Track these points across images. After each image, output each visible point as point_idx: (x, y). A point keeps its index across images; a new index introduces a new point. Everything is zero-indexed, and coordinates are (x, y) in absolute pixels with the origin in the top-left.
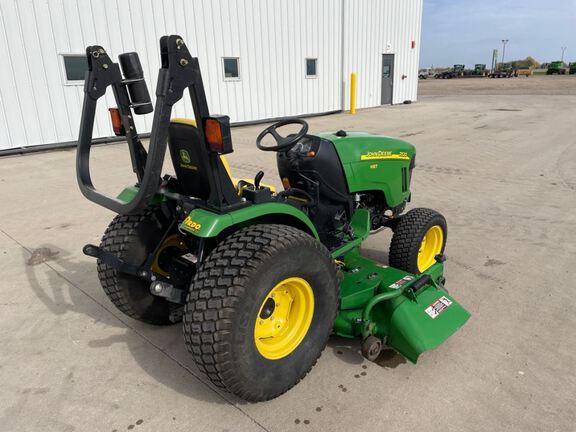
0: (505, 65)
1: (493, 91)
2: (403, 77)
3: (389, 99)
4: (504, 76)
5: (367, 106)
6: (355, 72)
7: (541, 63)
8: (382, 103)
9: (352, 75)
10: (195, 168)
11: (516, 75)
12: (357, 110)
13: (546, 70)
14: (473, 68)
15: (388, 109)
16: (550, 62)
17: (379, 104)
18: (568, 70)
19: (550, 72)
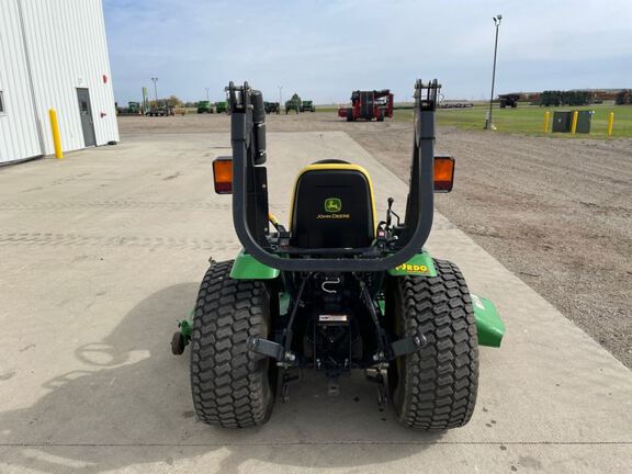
0: (159, 103)
1: (164, 130)
2: (102, 115)
3: (91, 140)
4: (162, 115)
5: (70, 149)
6: (55, 109)
7: (185, 102)
8: (86, 145)
9: (51, 113)
10: (348, 216)
11: (172, 114)
12: (64, 153)
13: (196, 109)
14: (128, 106)
15: (92, 152)
16: (198, 101)
17: (83, 146)
18: (215, 109)
19: (200, 111)
